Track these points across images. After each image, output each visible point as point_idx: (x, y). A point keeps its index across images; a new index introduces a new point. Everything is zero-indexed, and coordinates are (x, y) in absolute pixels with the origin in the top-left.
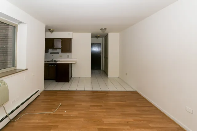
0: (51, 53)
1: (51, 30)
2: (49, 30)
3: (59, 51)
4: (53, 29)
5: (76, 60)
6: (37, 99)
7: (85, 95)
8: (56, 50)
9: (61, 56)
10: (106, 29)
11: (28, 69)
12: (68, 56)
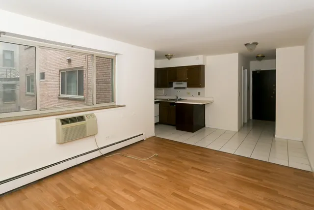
0: (175, 88)
1: (168, 55)
2: (166, 55)
3: (185, 84)
4: (171, 55)
5: (211, 100)
6: (140, 143)
7: (200, 153)
8: (181, 84)
9: (188, 93)
10: (256, 44)
11: (125, 106)
12: (199, 94)
